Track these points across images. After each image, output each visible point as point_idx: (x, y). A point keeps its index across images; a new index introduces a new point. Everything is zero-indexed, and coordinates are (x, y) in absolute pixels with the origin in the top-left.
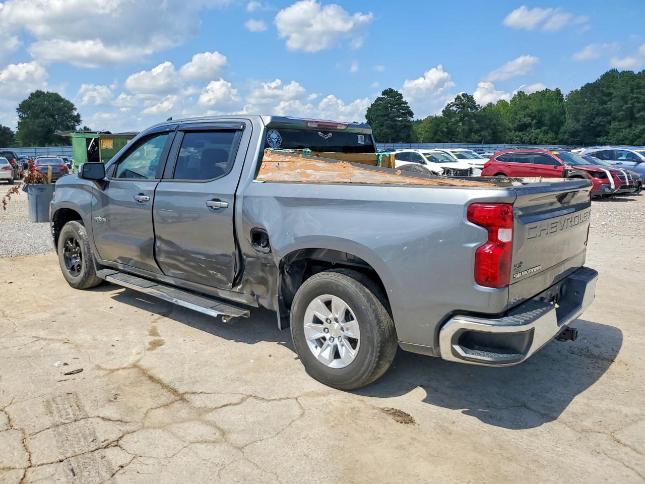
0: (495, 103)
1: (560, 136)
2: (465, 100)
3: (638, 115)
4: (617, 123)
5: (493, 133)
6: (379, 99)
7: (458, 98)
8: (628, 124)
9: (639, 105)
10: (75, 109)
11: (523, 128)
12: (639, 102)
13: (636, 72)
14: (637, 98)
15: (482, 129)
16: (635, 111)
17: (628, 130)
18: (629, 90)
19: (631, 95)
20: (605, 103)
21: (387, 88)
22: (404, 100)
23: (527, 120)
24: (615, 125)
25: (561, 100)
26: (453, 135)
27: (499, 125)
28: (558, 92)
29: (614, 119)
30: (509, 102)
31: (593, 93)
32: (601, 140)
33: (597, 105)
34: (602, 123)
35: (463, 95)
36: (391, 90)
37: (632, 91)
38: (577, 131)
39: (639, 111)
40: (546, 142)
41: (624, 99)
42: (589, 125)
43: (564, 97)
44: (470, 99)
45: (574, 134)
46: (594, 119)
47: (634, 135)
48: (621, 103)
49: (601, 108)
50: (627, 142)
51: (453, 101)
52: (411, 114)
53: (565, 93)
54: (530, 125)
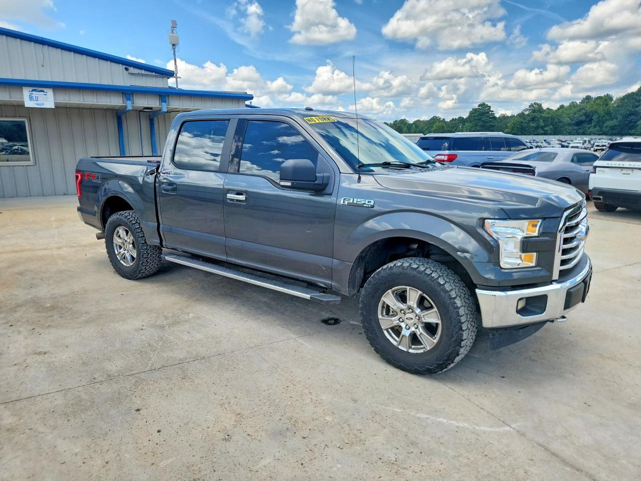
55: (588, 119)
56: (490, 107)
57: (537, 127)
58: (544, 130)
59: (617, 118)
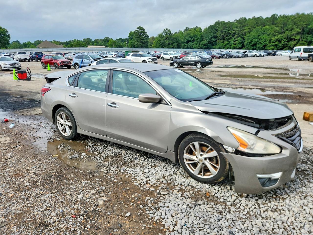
0: (178, 32)
1: (201, 45)
2: (167, 31)
3: (225, 38)
4: (219, 41)
5: (178, 44)
6: (136, 30)
7: (165, 30)
8: (222, 41)
9: (226, 34)
10: (8, 32)
11: (188, 42)
12: (226, 33)
13: (226, 22)
14: (226, 31)
15: (174, 43)
16: (225, 36)
17: (222, 43)
18: (223, 29)
19: (223, 30)
20: (216, 33)
21: (139, 26)
22: (145, 31)
23: (190, 39)
24: (218, 41)
25: (201, 31)
26: (163, 45)
27: (179, 41)
28: (200, 29)
29: (218, 39)
30: (183, 32)
31: (212, 29)
32: (214, 47)
33: (213, 34)
34: (214, 41)
35: (166, 29)
36: (140, 27)
37: (224, 29)
38: (206, 44)
39: (226, 36)
40: (196, 48)
41: (222, 31)
42: (210, 42)
43: (202, 30)
44: (169, 31)
45: (205, 45)
46: (212, 39)
47: (224, 45)
48: (220, 33)
49: (214, 35)
50: (222, 48)
51: (163, 31)
52: (148, 37)
53: (203, 29)
54: (190, 41)
55: (192, 39)
56: (144, 29)
57: (169, 44)
58: (173, 46)
59: (207, 40)
